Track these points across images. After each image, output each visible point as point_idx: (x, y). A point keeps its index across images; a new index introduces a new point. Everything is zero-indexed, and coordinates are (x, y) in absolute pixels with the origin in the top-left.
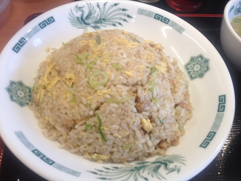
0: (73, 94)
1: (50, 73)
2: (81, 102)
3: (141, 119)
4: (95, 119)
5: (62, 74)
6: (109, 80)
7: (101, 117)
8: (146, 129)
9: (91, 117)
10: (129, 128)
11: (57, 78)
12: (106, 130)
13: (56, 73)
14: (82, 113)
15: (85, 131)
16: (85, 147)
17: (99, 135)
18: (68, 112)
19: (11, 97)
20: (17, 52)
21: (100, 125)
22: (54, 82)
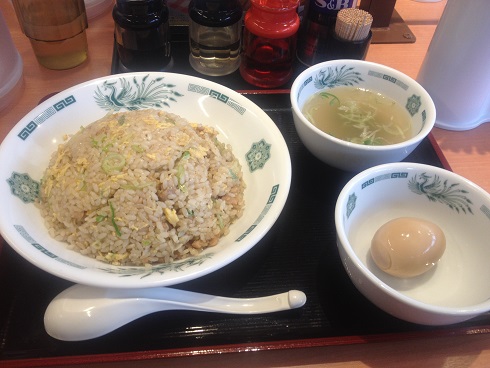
0: (84, 182)
1: (61, 161)
2: (93, 190)
3: (164, 209)
4: (108, 208)
5: (73, 160)
6: (126, 164)
7: (115, 206)
8: (171, 222)
9: (104, 206)
10: (149, 219)
11: (68, 165)
12: (120, 221)
13: (68, 160)
14: (93, 202)
15: (96, 223)
16: (97, 245)
17: (112, 228)
18: (78, 202)
19: (13, 191)
20: (24, 139)
21: (114, 216)
22: (64, 171)
